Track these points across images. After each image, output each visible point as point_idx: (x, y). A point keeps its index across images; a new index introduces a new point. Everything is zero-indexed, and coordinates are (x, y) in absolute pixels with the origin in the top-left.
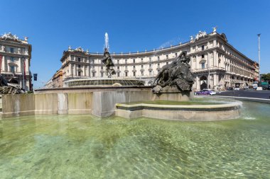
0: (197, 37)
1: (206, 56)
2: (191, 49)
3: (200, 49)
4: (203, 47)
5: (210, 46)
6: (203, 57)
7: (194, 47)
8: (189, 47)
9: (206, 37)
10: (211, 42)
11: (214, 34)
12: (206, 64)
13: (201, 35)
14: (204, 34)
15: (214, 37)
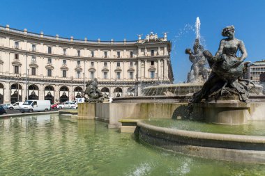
0: (148, 38)
1: (155, 63)
2: (140, 50)
3: (148, 54)
4: (153, 52)
5: (161, 53)
6: (152, 64)
7: (143, 49)
8: (136, 47)
9: (158, 41)
10: (162, 48)
11: (165, 40)
12: (156, 72)
13: (152, 37)
14: (156, 37)
15: (165, 43)
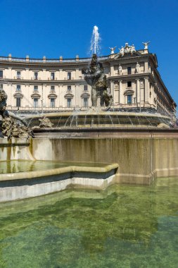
0: (122, 51)
1: (133, 85)
2: (112, 68)
3: (124, 72)
4: (129, 70)
5: (140, 70)
6: (129, 85)
7: (116, 67)
8: (108, 64)
9: (135, 54)
10: (142, 64)
11: (146, 52)
12: (134, 96)
13: (128, 50)
14: (133, 49)
15: (145, 56)
